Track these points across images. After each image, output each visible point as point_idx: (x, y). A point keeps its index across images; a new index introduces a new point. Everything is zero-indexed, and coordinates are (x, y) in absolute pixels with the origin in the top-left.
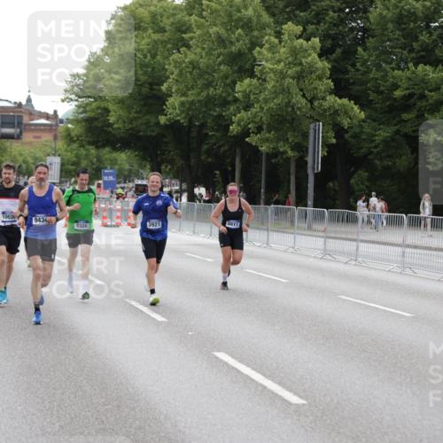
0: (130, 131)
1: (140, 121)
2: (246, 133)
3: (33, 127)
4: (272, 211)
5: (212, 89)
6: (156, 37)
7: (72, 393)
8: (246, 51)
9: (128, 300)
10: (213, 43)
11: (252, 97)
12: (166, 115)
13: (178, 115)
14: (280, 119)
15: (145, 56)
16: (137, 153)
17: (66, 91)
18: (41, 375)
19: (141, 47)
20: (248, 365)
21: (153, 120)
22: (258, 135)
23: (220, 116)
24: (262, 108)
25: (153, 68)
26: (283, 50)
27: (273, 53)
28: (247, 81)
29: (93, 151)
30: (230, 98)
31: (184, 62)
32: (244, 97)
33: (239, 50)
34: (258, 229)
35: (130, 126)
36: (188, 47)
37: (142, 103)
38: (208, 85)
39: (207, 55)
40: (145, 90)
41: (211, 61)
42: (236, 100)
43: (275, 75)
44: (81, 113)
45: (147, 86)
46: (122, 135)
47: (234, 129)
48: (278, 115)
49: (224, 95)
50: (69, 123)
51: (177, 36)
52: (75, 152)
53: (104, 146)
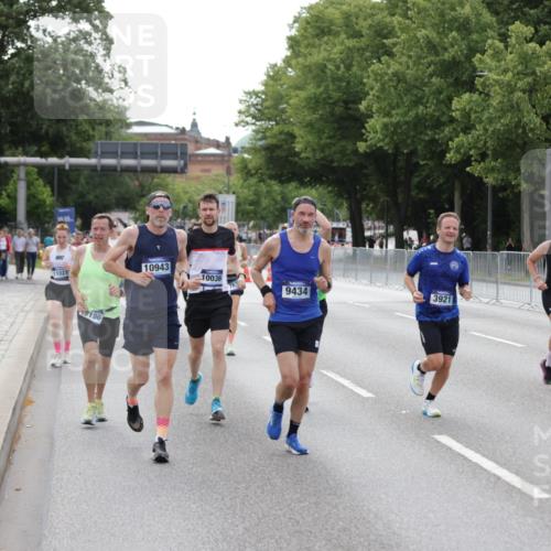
0: (323, 162)
1: (333, 149)
2: (467, 161)
3: (200, 158)
4: (501, 260)
5: (421, 107)
6: (351, 43)
7: (258, 487)
8: (463, 59)
9: (325, 372)
10: (422, 49)
11: (473, 116)
12: (366, 141)
13: (380, 140)
14: (509, 143)
15: (338, 68)
16: (330, 189)
17: (240, 112)
18: (219, 465)
19: (332, 56)
20: (477, 451)
21: (350, 147)
22: (482, 164)
23: (433, 141)
24: (486, 130)
25: (348, 83)
26: (510, 57)
27: (499, 61)
28: (466, 96)
29: (276, 187)
30: (444, 119)
31: (387, 74)
32: (463, 116)
33: (454, 58)
34: (484, 281)
35: (322, 155)
36: (391, 54)
37: (336, 125)
38: (417, 102)
39: (414, 65)
40: (339, 110)
41: (420, 73)
42: (452, 120)
43: (501, 88)
44: (260, 140)
45: (342, 104)
46: (311, 166)
47: (451, 157)
48: (507, 139)
49: (437, 114)
50: (245, 152)
51: (377, 42)
52: (253, 188)
53: (289, 180)
